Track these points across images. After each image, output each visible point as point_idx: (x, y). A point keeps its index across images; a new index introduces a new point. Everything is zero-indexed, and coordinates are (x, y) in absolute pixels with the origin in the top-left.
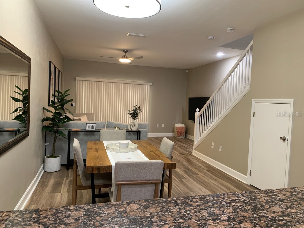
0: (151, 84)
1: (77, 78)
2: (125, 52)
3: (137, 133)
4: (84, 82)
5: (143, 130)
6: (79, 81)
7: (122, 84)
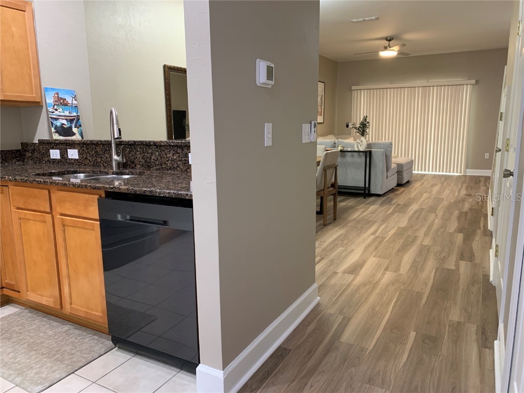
0: (473, 82)
1: (353, 88)
2: (389, 41)
3: (364, 153)
4: (363, 91)
5: (377, 151)
6: (356, 91)
7: (420, 88)
